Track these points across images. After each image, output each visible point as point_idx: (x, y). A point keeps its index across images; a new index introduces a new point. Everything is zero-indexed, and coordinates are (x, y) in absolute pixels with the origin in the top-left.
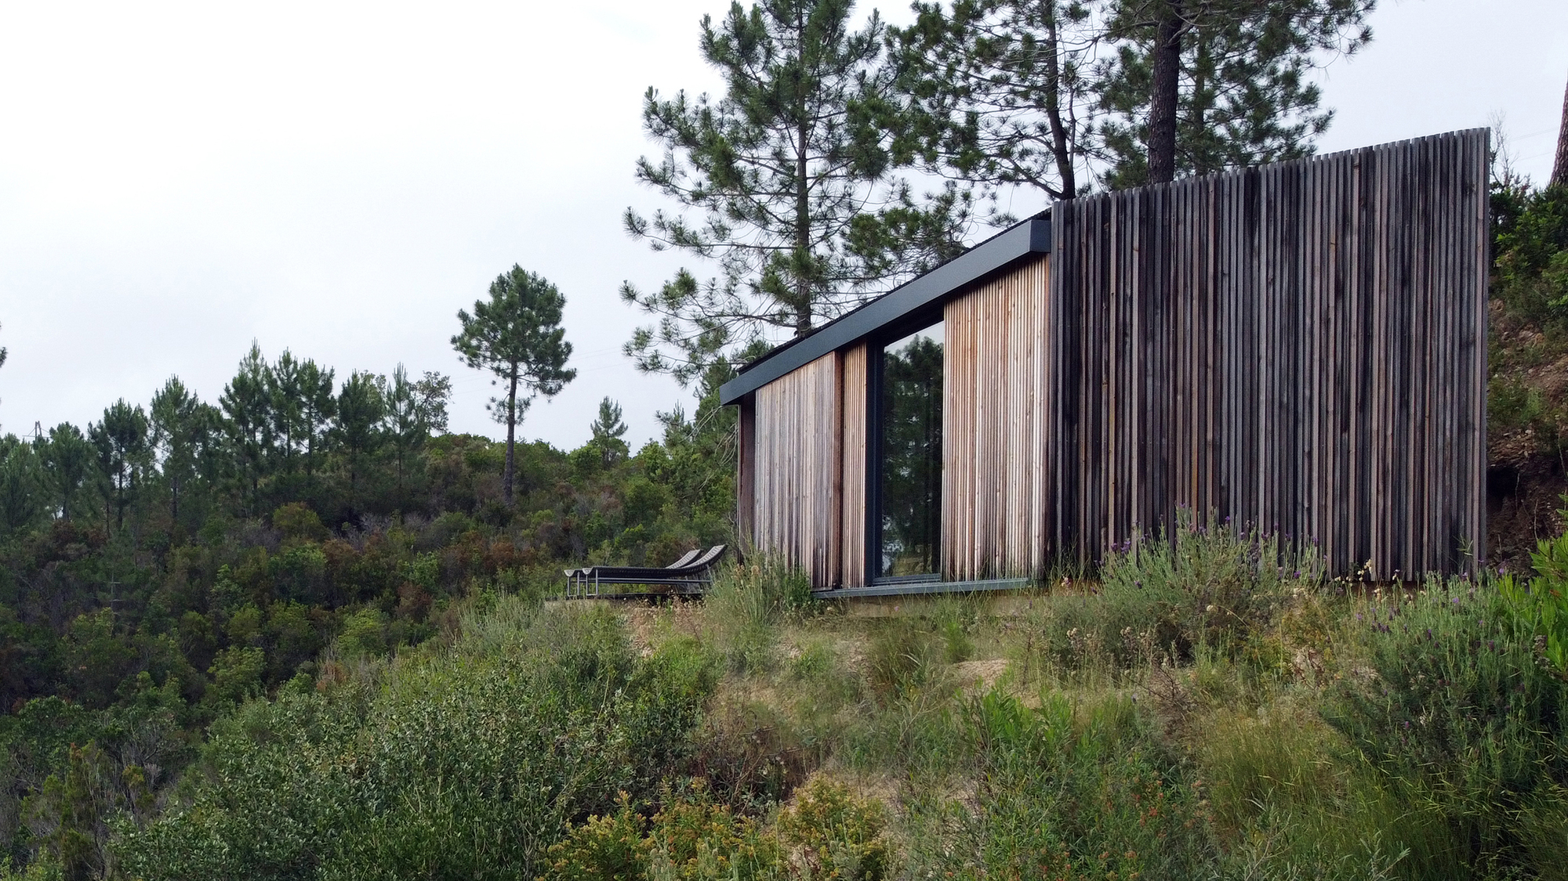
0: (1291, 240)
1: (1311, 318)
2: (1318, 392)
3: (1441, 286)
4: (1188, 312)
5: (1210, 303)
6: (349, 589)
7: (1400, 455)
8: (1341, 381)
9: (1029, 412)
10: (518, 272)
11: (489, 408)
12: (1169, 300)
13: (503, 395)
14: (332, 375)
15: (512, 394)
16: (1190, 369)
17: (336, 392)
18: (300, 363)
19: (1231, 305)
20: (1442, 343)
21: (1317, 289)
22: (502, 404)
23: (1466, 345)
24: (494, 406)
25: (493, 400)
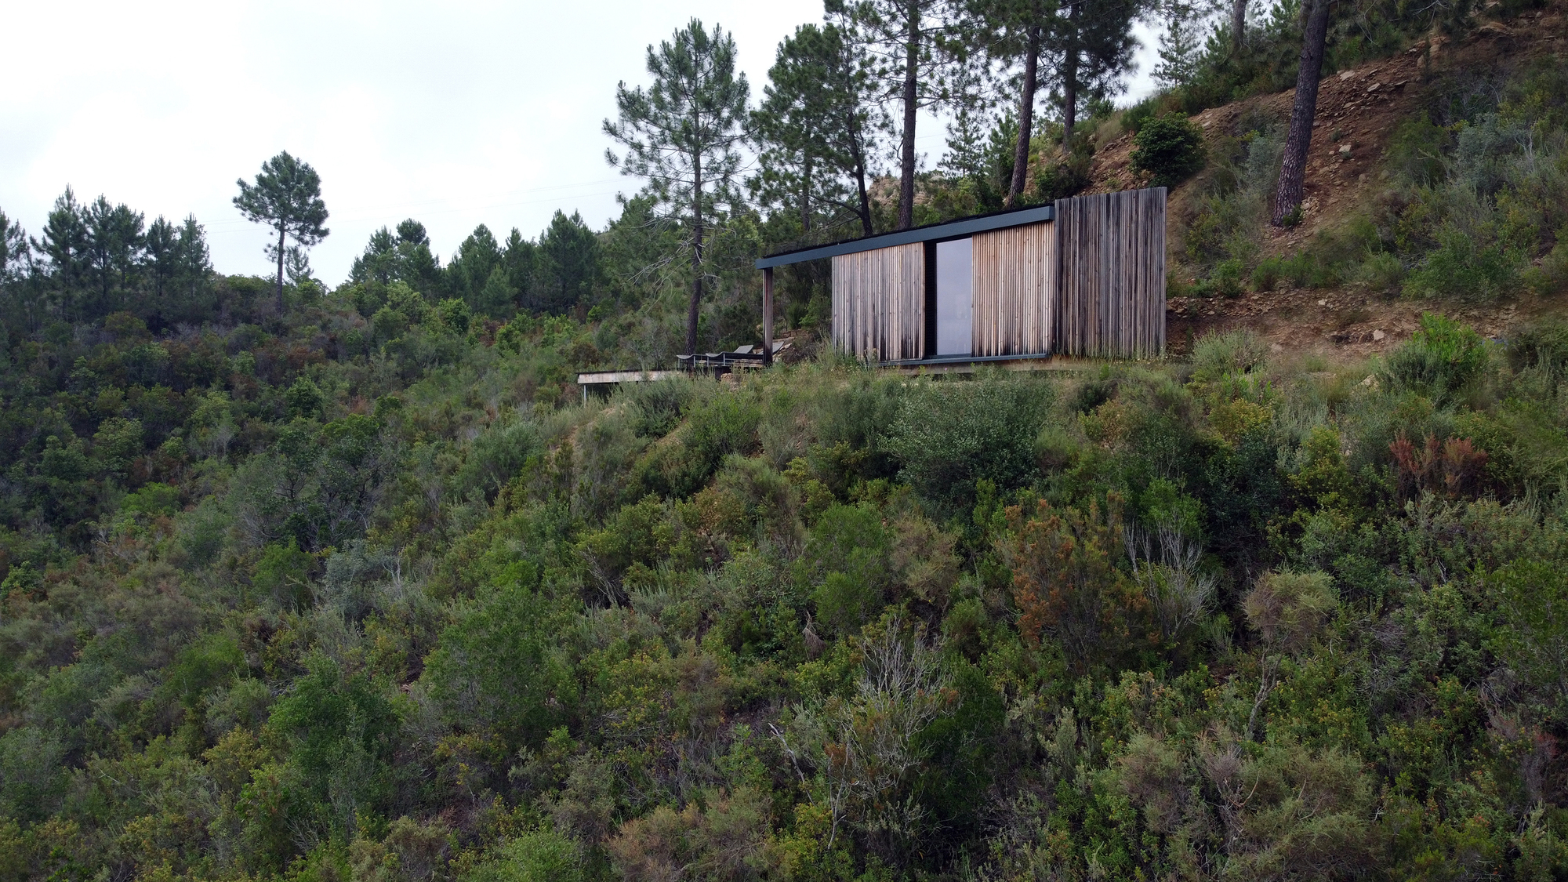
0: (1118, 224)
1: (1122, 256)
2: (1124, 284)
3: (1155, 245)
4: (1092, 247)
5: (1097, 245)
6: (188, 377)
7: (1145, 311)
8: (1130, 281)
9: (1040, 285)
10: (286, 157)
11: (266, 251)
12: (1086, 243)
13: (275, 242)
14: (142, 217)
15: (281, 243)
16: (1092, 272)
17: (146, 230)
18: (114, 207)
19: (1103, 246)
20: (1155, 269)
21: (1124, 243)
22: (275, 249)
23: (1161, 269)
24: (269, 250)
25: (269, 246)
